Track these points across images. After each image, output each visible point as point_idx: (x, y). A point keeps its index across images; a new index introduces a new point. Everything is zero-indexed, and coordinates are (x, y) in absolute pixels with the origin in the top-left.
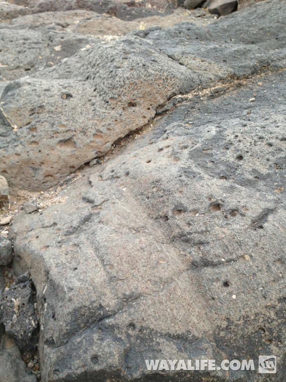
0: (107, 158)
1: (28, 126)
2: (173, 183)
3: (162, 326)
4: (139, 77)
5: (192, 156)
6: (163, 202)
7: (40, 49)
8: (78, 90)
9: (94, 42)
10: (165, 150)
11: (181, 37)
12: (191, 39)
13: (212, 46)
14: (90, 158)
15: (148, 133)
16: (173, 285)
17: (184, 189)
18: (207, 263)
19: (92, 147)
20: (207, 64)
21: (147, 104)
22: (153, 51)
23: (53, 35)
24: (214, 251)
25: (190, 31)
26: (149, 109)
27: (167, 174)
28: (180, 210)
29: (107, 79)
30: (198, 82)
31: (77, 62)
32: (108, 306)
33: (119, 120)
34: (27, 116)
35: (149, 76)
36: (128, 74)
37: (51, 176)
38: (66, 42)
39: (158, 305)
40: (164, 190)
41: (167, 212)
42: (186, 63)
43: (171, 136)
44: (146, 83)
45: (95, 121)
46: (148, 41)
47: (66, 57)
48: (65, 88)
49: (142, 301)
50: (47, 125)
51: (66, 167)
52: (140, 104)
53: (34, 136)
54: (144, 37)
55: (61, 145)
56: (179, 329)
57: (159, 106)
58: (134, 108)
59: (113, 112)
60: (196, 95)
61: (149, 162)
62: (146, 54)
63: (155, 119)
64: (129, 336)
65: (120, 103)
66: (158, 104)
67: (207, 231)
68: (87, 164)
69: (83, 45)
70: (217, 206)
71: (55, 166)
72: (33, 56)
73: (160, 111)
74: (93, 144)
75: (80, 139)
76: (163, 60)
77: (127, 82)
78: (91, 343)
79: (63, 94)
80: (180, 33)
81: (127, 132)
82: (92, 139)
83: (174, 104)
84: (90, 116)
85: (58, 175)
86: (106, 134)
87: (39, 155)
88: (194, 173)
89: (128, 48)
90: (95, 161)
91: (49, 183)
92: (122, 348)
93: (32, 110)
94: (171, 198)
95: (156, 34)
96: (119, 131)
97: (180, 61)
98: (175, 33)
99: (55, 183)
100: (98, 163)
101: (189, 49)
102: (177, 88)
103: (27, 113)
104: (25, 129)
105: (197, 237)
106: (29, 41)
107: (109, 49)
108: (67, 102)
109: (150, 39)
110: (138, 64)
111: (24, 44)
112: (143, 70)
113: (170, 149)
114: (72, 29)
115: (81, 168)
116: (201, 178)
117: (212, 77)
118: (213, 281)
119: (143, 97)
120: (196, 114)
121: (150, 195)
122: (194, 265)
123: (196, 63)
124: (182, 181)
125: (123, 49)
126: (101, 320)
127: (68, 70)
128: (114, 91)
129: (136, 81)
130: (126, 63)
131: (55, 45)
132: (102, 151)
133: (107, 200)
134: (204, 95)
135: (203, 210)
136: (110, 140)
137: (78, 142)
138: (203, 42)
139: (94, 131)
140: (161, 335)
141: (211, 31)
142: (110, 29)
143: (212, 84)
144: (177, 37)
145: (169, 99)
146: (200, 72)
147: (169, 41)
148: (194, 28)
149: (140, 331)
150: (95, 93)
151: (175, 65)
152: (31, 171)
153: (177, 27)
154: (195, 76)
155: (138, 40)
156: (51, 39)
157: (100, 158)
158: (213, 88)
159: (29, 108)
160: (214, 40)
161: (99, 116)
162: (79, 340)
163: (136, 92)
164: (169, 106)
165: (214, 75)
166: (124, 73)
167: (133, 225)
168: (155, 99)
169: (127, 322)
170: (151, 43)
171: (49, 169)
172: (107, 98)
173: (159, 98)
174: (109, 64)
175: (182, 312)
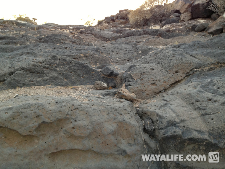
0: (167, 90)
1: (140, 79)
2: (195, 94)
3: (193, 128)
4: (179, 63)
5: (201, 87)
6: (192, 99)
7: (133, 53)
8: (156, 67)
9: (155, 50)
10: (191, 86)
11: (195, 47)
12: (199, 48)
13: (209, 51)
14: (161, 90)
15: (183, 82)
16: (196, 119)
17: (199, 96)
18: (206, 114)
19: (162, 86)
20: (207, 58)
21: (182, 72)
22: (184, 53)
23: (138, 47)
24: (209, 111)
25: (199, 44)
26: (183, 74)
27: (193, 92)
28: (197, 101)
29: (167, 63)
30: (203, 64)
31: (149, 58)
32: (177, 121)
33: (172, 77)
34: (139, 76)
35: (183, 62)
36: (175, 62)
37: (148, 95)
38: (143, 50)
39: (191, 123)
40: (192, 96)
41: (193, 102)
42: (198, 58)
43: (193, 82)
44: (182, 65)
45: (163, 78)
46: (181, 49)
47: (143, 55)
48: (151, 67)
49: (187, 121)
50: (147, 79)
51: (153, 92)
52: (180, 72)
53: (142, 82)
54: (178, 48)
55: (151, 85)
56: (198, 129)
57: (187, 73)
58: (177, 73)
59: (170, 75)
60: (202, 70)
61: (185, 89)
62: (182, 54)
63: (186, 78)
64: (183, 129)
65: (172, 72)
66: (187, 72)
67: (206, 106)
68: (160, 92)
69: (150, 51)
70: (210, 100)
71: (150, 91)
72: (130, 55)
73: (187, 75)
74: (163, 85)
75: (158, 83)
76: (188, 57)
77: (175, 64)
78: (173, 129)
79: (151, 68)
80: (194, 45)
81: (175, 82)
82: (162, 83)
83: (193, 72)
84: (161, 76)
85: (151, 95)
86: (167, 82)
87: (144, 88)
88: (202, 91)
89: (174, 53)
90: (163, 91)
91: (148, 97)
92: (182, 131)
93: (141, 74)
94: (194, 98)
95: (184, 46)
96: (172, 81)
97: (195, 57)
98: (192, 46)
99: (150, 97)
100: (164, 92)
101: (198, 52)
102: (194, 67)
103: (139, 75)
104: (139, 80)
105: (203, 108)
106: (128, 50)
107: (167, 53)
108: (152, 71)
109: (181, 48)
110: (179, 58)
111: (126, 51)
112: (181, 60)
113: (193, 86)
114: (142, 43)
115: (158, 93)
116: (205, 93)
117: (209, 63)
118: (209, 118)
119: (181, 70)
120: (202, 76)
121: (187, 98)
122: (202, 115)
123: (202, 57)
124: (198, 93)
125: (172, 53)
126: (175, 125)
127: (146, 61)
128: (170, 67)
129: (178, 64)
130: (174, 58)
131: (139, 51)
132: (166, 87)
133: (171, 100)
134: (206, 70)
135: (205, 101)
136: (169, 84)
137: (158, 84)
138: (205, 49)
139: (163, 81)
140: (193, 130)
141: (209, 44)
142: (159, 43)
143: (209, 66)
144: (193, 47)
145: (191, 71)
146: (204, 61)
147: (189, 49)
148: (201, 43)
149: (187, 128)
150: (162, 68)
151: (193, 58)
152: (142, 93)
153: (193, 43)
154: (202, 62)
155: (177, 49)
156: (137, 49)
157: (165, 90)
158: (209, 67)
159: (140, 73)
160: (210, 48)
161: (165, 76)
162: (170, 128)
163: (178, 68)
164: (191, 73)
165: (210, 62)
166: (173, 61)
167: (182, 105)
168: (186, 70)
169: (183, 126)
170: (182, 50)
171: (148, 92)
172: (167, 70)
173: (187, 70)
174: (167, 58)
175: (199, 125)
